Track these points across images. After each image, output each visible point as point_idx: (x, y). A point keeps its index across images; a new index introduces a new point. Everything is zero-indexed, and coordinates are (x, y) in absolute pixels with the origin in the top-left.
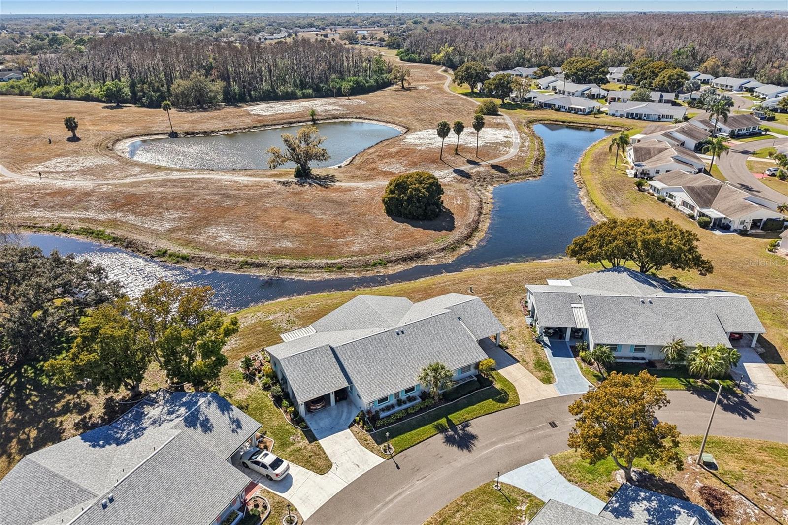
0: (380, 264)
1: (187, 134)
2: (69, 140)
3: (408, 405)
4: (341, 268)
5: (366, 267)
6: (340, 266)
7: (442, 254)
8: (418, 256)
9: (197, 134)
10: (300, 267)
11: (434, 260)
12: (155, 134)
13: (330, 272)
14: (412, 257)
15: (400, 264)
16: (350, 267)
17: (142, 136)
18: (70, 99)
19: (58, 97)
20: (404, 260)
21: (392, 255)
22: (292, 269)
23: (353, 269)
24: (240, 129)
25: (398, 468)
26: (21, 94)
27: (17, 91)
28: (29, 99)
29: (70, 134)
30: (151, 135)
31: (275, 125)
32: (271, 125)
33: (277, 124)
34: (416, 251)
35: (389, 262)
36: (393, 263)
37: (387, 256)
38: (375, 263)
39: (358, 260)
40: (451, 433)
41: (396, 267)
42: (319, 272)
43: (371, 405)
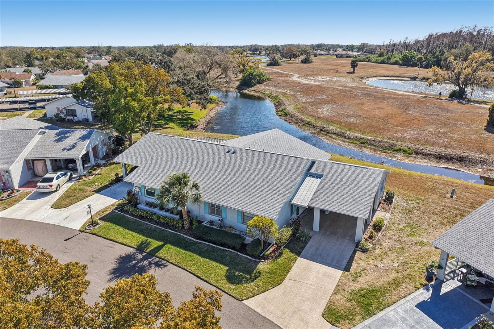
0: (404, 151)
2: (349, 73)
3: (168, 214)
4: (363, 143)
5: (387, 149)
6: (362, 141)
10: (335, 134)
11: (480, 170)
13: (351, 143)
14: (452, 158)
15: (429, 159)
16: (373, 145)
20: (440, 157)
21: (427, 149)
22: (328, 133)
23: (373, 147)
25: (67, 240)
34: (466, 154)
35: (417, 153)
36: (419, 156)
37: (422, 147)
38: (400, 150)
39: (386, 142)
40: (140, 256)
41: (421, 160)
42: (343, 140)
43: (137, 189)
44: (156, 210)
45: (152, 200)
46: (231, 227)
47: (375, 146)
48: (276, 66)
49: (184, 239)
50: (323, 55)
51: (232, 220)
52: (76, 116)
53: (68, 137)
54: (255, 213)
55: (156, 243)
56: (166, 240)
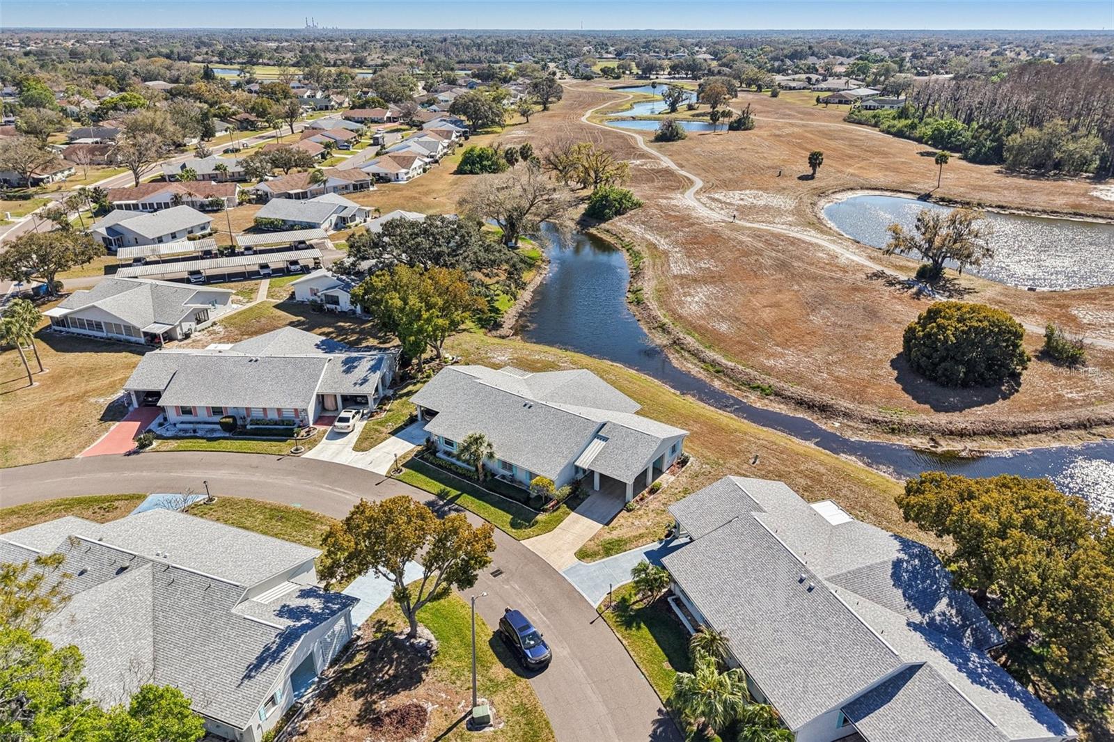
0: (763, 390)
1: (942, 200)
2: (802, 178)
3: (464, 465)
4: (718, 372)
5: (743, 384)
6: (718, 368)
7: (863, 426)
8: (825, 410)
9: (956, 202)
10: (689, 351)
11: (838, 425)
12: (904, 192)
13: (705, 370)
14: (814, 405)
15: (787, 405)
16: (728, 376)
17: (887, 190)
18: (909, 138)
19: (900, 134)
20: (800, 403)
21: (792, 389)
22: (682, 349)
23: (728, 380)
24: (1028, 210)
25: (378, 484)
26: (875, 125)
27: (874, 122)
28: (875, 132)
29: (810, 171)
30: (900, 191)
31: (1095, 216)
32: (1089, 216)
33: (1102, 217)
34: (833, 402)
35: (777, 394)
36: (778, 399)
37: (786, 386)
38: (758, 387)
39: (746, 374)
40: (441, 503)
41: (776, 405)
42: (695, 364)
43: (436, 438)
44: (454, 460)
45: (448, 448)
46: (520, 482)
47: (731, 378)
48: (673, 141)
49: (478, 489)
51: (520, 476)
52: (338, 304)
53: (356, 367)
54: (538, 473)
55: (454, 493)
56: (464, 490)
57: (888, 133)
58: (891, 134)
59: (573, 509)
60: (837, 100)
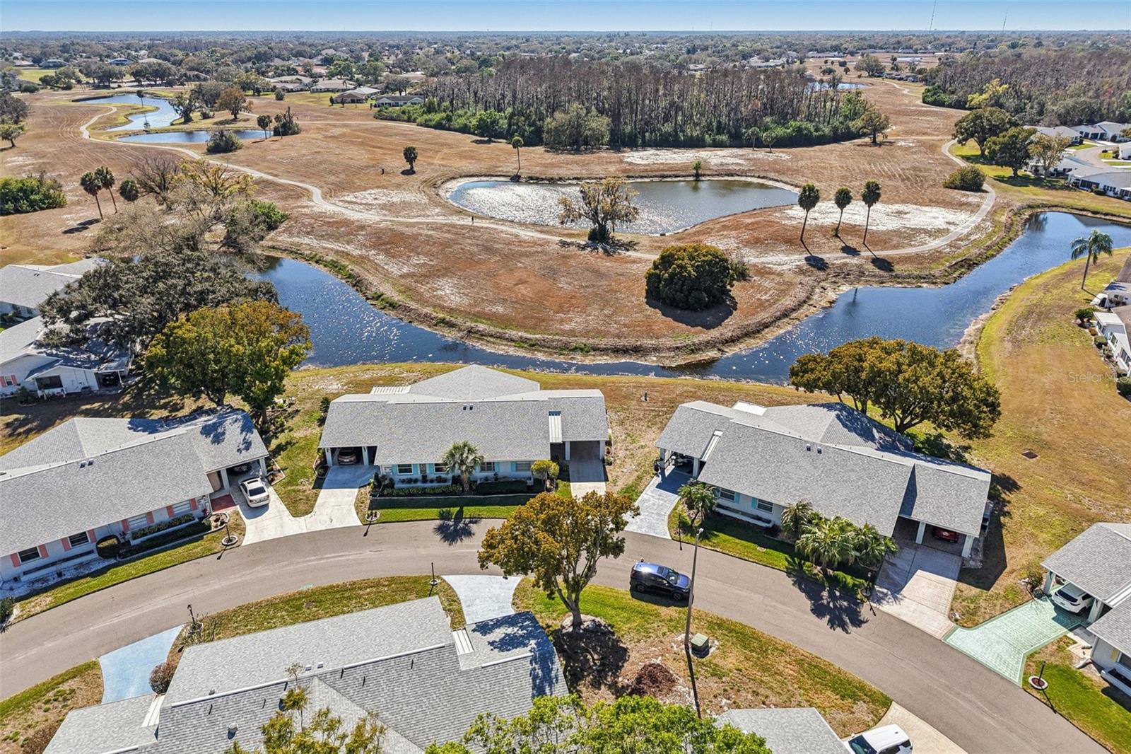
0: (582, 350)
1: (531, 178)
2: (404, 173)
3: (435, 484)
4: (533, 345)
5: (562, 349)
6: (533, 342)
7: (672, 354)
8: (636, 350)
9: (542, 179)
10: (491, 336)
11: (655, 359)
12: (496, 176)
13: (519, 347)
14: (627, 349)
15: (607, 355)
16: (545, 346)
17: (481, 176)
18: (449, 129)
19: (439, 126)
20: (616, 351)
21: (603, 342)
22: (482, 335)
23: (546, 349)
24: (596, 178)
25: (365, 535)
26: (409, 121)
27: (406, 117)
28: (413, 126)
29: (408, 167)
30: (492, 176)
31: (641, 177)
32: (637, 177)
33: (646, 177)
34: (639, 343)
35: (594, 350)
36: (598, 353)
37: (597, 342)
38: (576, 348)
39: (558, 341)
40: (451, 523)
41: (600, 358)
42: (507, 345)
43: (388, 470)
44: (419, 484)
45: (405, 476)
46: (505, 477)
47: (548, 348)
48: (231, 151)
50: (292, 91)
51: (504, 471)
54: (532, 459)
55: (455, 510)
56: (463, 504)
57: (428, 126)
58: (431, 127)
59: (569, 481)
60: (349, 100)
